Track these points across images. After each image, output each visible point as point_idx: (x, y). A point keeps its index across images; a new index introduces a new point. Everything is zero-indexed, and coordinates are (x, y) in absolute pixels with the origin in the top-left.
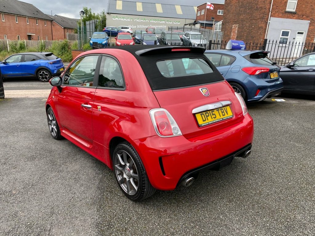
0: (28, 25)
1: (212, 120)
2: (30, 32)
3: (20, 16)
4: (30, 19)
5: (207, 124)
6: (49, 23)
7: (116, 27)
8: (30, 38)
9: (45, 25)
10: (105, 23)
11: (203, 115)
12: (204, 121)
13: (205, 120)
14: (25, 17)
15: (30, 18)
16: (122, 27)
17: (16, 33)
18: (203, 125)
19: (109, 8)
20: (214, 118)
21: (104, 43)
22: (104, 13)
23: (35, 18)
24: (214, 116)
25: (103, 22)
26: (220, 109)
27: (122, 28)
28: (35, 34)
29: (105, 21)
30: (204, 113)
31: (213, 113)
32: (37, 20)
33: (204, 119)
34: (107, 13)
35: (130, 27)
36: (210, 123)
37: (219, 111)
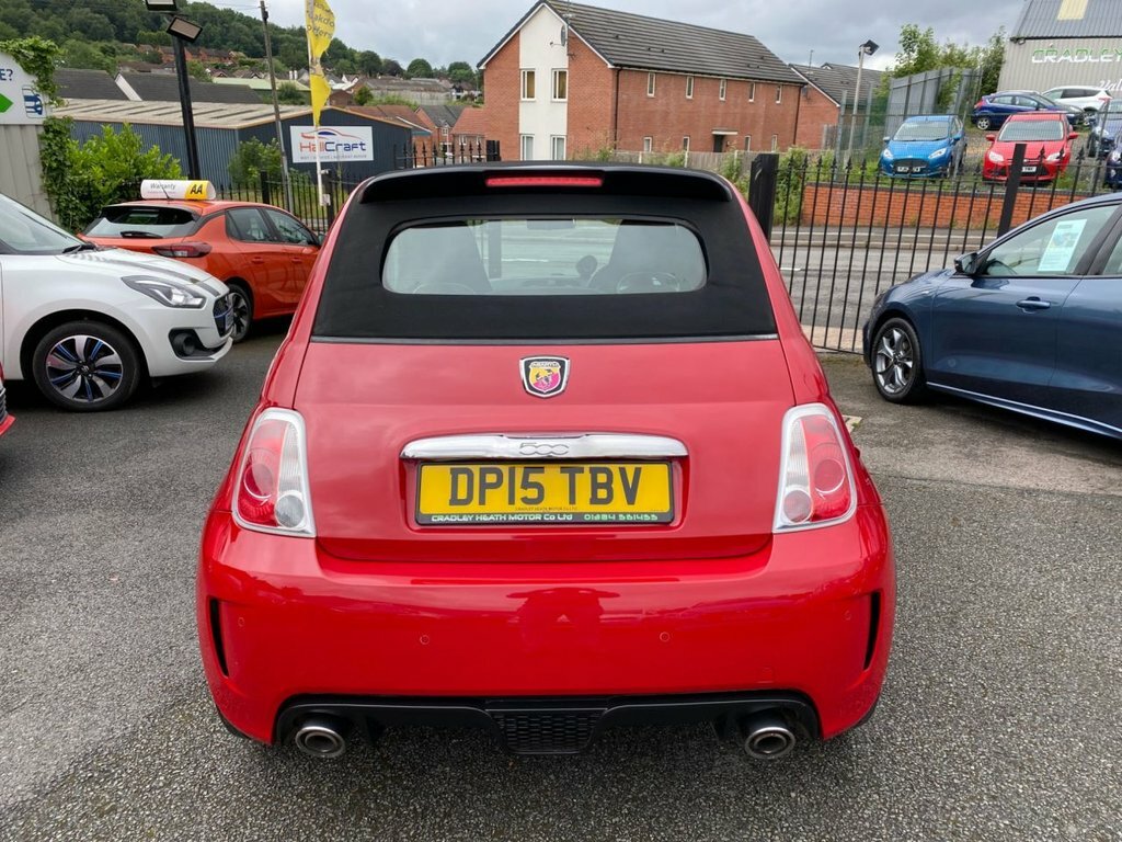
0: (723, 105)
1: (512, 509)
2: (723, 126)
3: (703, 76)
4: (733, 85)
5: (465, 519)
6: (793, 92)
7: (1034, 94)
8: (721, 144)
9: (778, 102)
10: (996, 79)
11: (463, 479)
12: (454, 501)
13: (467, 501)
14: (714, 77)
15: (731, 79)
16: (1065, 91)
17: (681, 131)
18: (441, 519)
19: (1025, 19)
20: (525, 500)
21: (935, 155)
22: (998, 41)
23: (746, 80)
24: (532, 493)
25: (986, 74)
26: (587, 467)
27: (1066, 94)
28: (736, 133)
29: (998, 69)
30: (476, 469)
31: (533, 478)
32: (752, 86)
33: (462, 494)
34: (1012, 40)
35: (1103, 90)
36: (485, 519)
37: (578, 476)
